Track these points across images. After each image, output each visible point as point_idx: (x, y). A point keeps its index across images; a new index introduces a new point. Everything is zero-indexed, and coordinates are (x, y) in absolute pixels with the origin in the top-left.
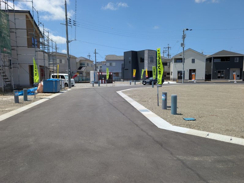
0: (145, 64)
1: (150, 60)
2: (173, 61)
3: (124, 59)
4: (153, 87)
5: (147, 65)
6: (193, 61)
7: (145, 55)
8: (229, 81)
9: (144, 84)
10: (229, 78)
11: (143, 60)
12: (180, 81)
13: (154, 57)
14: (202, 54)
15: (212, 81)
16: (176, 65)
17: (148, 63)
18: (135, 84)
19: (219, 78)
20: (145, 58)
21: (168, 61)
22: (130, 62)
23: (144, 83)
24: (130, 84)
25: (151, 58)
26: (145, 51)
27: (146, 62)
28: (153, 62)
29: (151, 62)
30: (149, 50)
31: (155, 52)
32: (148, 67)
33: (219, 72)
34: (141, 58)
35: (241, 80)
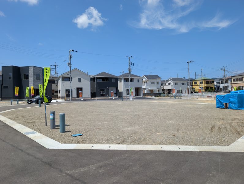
0: (30, 81)
1: (36, 77)
2: (61, 80)
3: (3, 75)
4: (40, 106)
5: (33, 82)
6: (80, 80)
7: (30, 72)
8: (109, 98)
9: (30, 104)
10: (109, 96)
11: (27, 77)
12: (68, 99)
13: (40, 74)
14: (86, 74)
15: (97, 98)
16: (64, 83)
17: (34, 81)
18: (18, 103)
19: (102, 95)
20: (30, 75)
21: (55, 79)
22: (10, 78)
23: (30, 102)
24: (12, 104)
25: (37, 75)
26: (30, 67)
27: (31, 79)
28: (39, 79)
29: (37, 79)
30: (34, 67)
31: (42, 70)
32: (34, 85)
33: (102, 90)
34: (25, 74)
35: (117, 97)
